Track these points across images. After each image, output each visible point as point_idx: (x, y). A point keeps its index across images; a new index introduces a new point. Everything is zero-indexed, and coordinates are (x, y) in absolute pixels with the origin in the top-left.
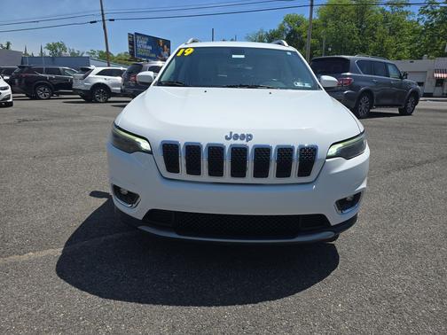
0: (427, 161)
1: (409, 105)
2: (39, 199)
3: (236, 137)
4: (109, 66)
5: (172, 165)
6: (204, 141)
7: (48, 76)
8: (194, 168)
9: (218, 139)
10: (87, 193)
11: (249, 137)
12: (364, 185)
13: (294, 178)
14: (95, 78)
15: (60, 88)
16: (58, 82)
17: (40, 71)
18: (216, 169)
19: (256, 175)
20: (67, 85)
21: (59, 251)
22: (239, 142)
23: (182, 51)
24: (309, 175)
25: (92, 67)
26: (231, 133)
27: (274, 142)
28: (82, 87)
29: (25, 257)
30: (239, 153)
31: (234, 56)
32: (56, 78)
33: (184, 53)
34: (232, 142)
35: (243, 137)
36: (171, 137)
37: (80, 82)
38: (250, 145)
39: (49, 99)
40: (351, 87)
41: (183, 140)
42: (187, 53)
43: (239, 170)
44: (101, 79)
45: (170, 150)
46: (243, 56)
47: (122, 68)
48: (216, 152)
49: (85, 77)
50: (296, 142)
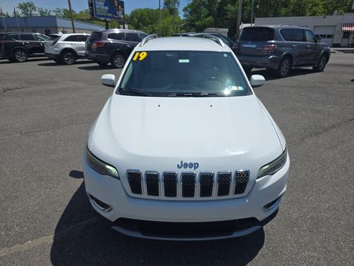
0: (333, 126)
1: (321, 64)
2: (29, 182)
3: (186, 166)
4: (74, 32)
5: (136, 188)
6: (161, 169)
7: (23, 42)
8: (153, 190)
9: (172, 168)
11: (196, 165)
12: (285, 190)
13: (231, 194)
14: (63, 43)
15: (35, 51)
16: (32, 46)
17: (16, 37)
18: (171, 191)
19: (202, 195)
20: (41, 49)
22: (188, 170)
23: (137, 54)
24: (243, 192)
25: (60, 34)
26: (182, 162)
28: (53, 52)
30: (188, 179)
31: (181, 61)
32: (30, 43)
33: (139, 57)
34: (183, 170)
35: (191, 165)
36: (135, 166)
37: (51, 47)
38: (197, 172)
39: (27, 61)
40: (275, 52)
41: (143, 169)
43: (188, 191)
44: (69, 45)
45: (134, 178)
47: (85, 34)
48: (170, 178)
49: (55, 43)
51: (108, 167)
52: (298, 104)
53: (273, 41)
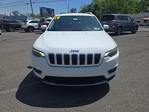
0: (140, 51)
1: (135, 30)
3: (73, 51)
4: (34, 20)
5: (52, 61)
6: (63, 53)
7: (13, 24)
8: (59, 62)
9: (68, 52)
10: (26, 67)
11: (78, 51)
12: (117, 65)
13: (93, 64)
14: (29, 24)
15: (17, 28)
16: (16, 26)
17: (10, 22)
18: (67, 62)
19: (81, 64)
20: (20, 26)
21: (17, 89)
22: (74, 53)
23: (56, 17)
24: (98, 63)
25: (28, 20)
26: (72, 50)
27: (86, 52)
28: (25, 27)
29: (5, 92)
30: (74, 57)
31: (74, 19)
32: (16, 24)
33: (57, 18)
34: (72, 53)
35: (76, 51)
37: (24, 25)
38: (78, 54)
39: (14, 31)
40: (115, 25)
41: (55, 53)
42: (58, 18)
44: (31, 24)
45: (51, 56)
46: (77, 19)
47: (38, 20)
48: (67, 57)
49: (25, 24)
50: (93, 52)
51: (40, 53)
52: (125, 44)
53: (114, 20)
